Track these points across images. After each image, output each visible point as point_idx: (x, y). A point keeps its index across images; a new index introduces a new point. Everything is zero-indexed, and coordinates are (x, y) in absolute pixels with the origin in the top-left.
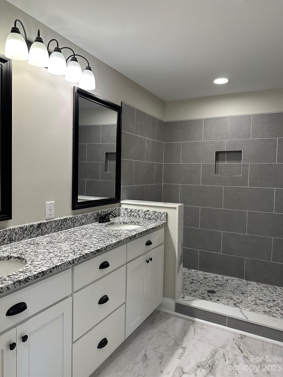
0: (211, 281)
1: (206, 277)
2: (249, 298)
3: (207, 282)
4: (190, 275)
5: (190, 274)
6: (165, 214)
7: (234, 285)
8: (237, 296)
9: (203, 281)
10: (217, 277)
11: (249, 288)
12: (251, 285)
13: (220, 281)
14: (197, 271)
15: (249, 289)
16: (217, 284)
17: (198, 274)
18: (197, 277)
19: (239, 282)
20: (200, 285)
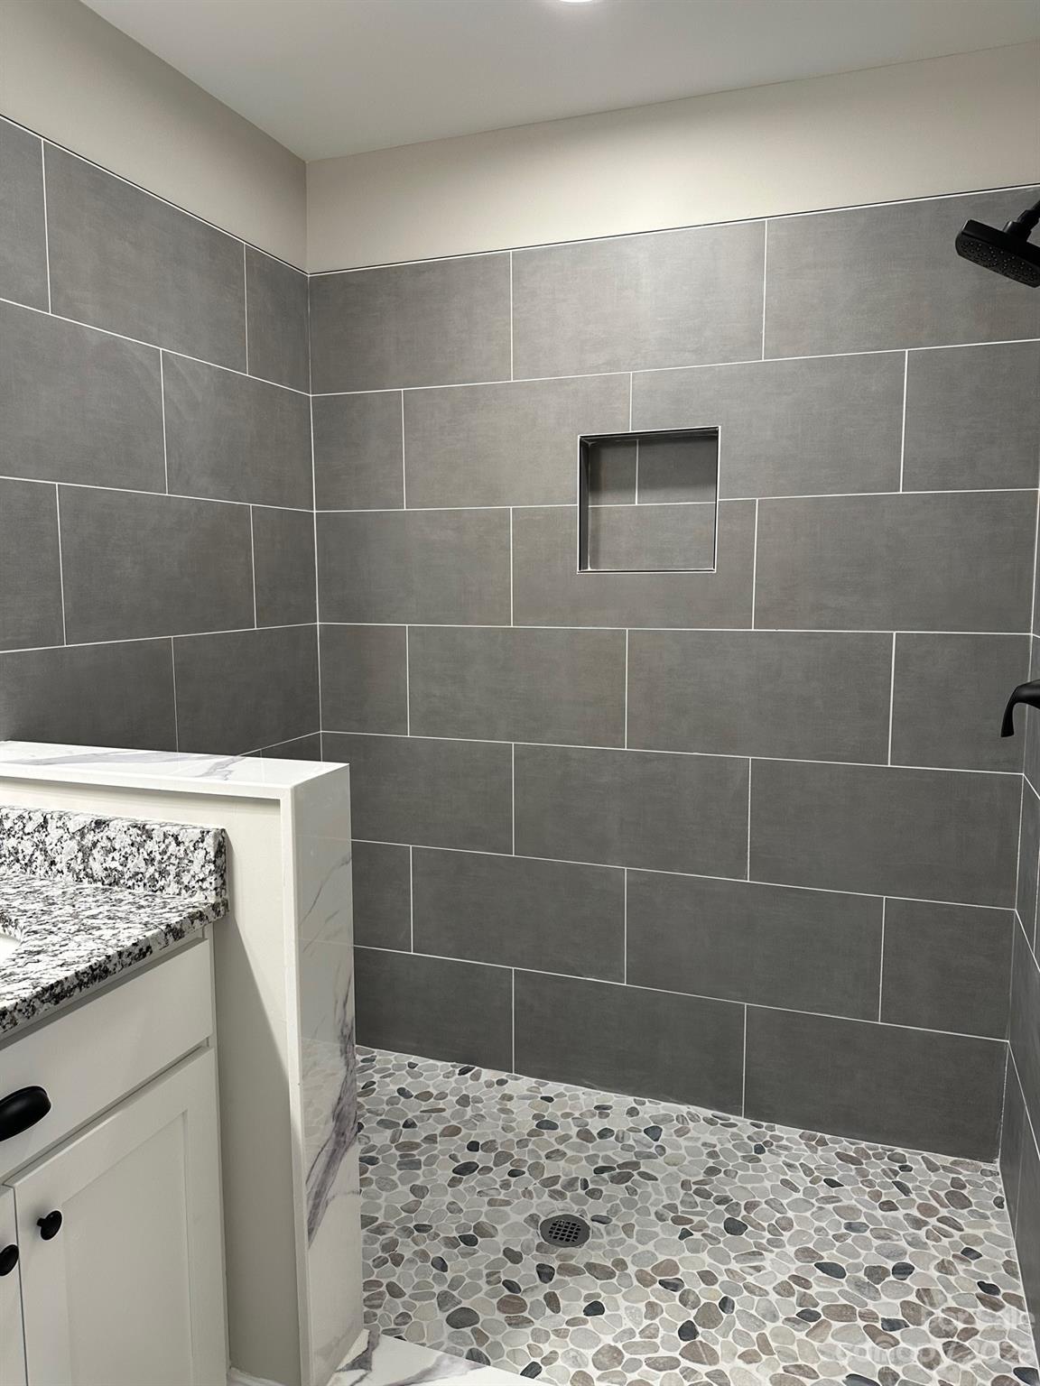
0: (572, 1147)
1: (550, 1112)
2: (769, 1259)
3: (548, 1157)
4: (464, 1114)
5: (464, 1101)
6: (204, 845)
7: (688, 1158)
8: (704, 1256)
9: (531, 1146)
10: (602, 1110)
11: (768, 1177)
12: (779, 1155)
13: (617, 1139)
14: (504, 1075)
15: (767, 1184)
16: (601, 1164)
17: (510, 1098)
18: (501, 1123)
19: (713, 1140)
20: (505, 1185)
